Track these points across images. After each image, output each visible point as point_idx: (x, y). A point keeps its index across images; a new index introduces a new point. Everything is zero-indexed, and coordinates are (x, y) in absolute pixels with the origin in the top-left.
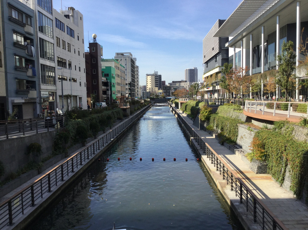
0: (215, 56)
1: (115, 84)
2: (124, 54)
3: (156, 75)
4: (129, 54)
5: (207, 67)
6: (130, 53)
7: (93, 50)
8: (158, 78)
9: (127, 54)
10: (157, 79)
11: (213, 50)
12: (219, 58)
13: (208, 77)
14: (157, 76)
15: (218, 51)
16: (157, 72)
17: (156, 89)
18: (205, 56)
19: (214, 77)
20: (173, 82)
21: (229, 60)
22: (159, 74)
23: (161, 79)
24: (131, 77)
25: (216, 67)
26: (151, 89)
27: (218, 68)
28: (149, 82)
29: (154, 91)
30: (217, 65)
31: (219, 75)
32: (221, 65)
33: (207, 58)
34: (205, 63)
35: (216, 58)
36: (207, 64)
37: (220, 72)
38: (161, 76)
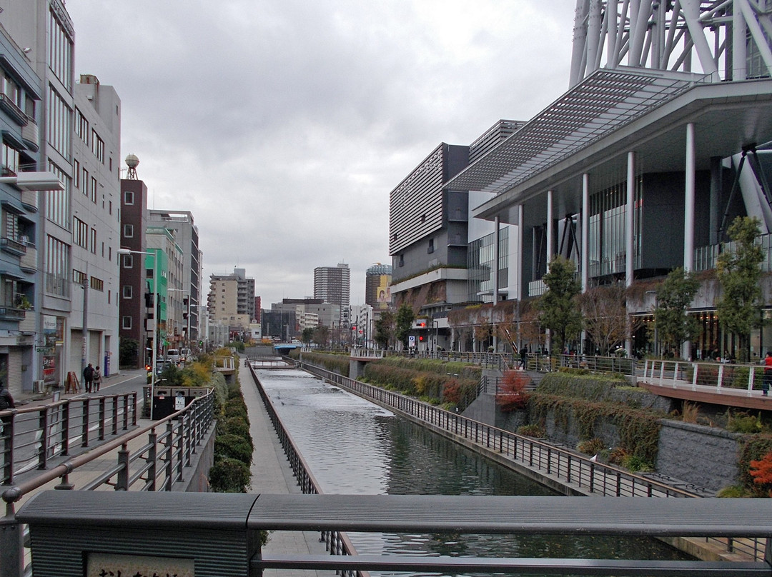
0: (430, 239)
1: (167, 301)
2: (171, 215)
3: (240, 279)
4: (186, 216)
5: (402, 264)
6: (188, 213)
8: (245, 288)
9: (183, 216)
10: (243, 292)
11: (423, 220)
12: (442, 244)
13: (404, 293)
14: (244, 283)
15: (440, 226)
16: (243, 270)
17: (242, 320)
18: (396, 235)
19: (424, 293)
20: (285, 301)
21: (469, 250)
22: (248, 276)
23: (253, 292)
24: (190, 283)
25: (434, 268)
26: (229, 318)
27: (440, 270)
28: (218, 299)
29: (236, 323)
30: (435, 262)
31: (442, 288)
32: (446, 263)
33: (406, 242)
34: (396, 254)
35: (431, 243)
36: (402, 259)
37: (443, 282)
38: (253, 281)
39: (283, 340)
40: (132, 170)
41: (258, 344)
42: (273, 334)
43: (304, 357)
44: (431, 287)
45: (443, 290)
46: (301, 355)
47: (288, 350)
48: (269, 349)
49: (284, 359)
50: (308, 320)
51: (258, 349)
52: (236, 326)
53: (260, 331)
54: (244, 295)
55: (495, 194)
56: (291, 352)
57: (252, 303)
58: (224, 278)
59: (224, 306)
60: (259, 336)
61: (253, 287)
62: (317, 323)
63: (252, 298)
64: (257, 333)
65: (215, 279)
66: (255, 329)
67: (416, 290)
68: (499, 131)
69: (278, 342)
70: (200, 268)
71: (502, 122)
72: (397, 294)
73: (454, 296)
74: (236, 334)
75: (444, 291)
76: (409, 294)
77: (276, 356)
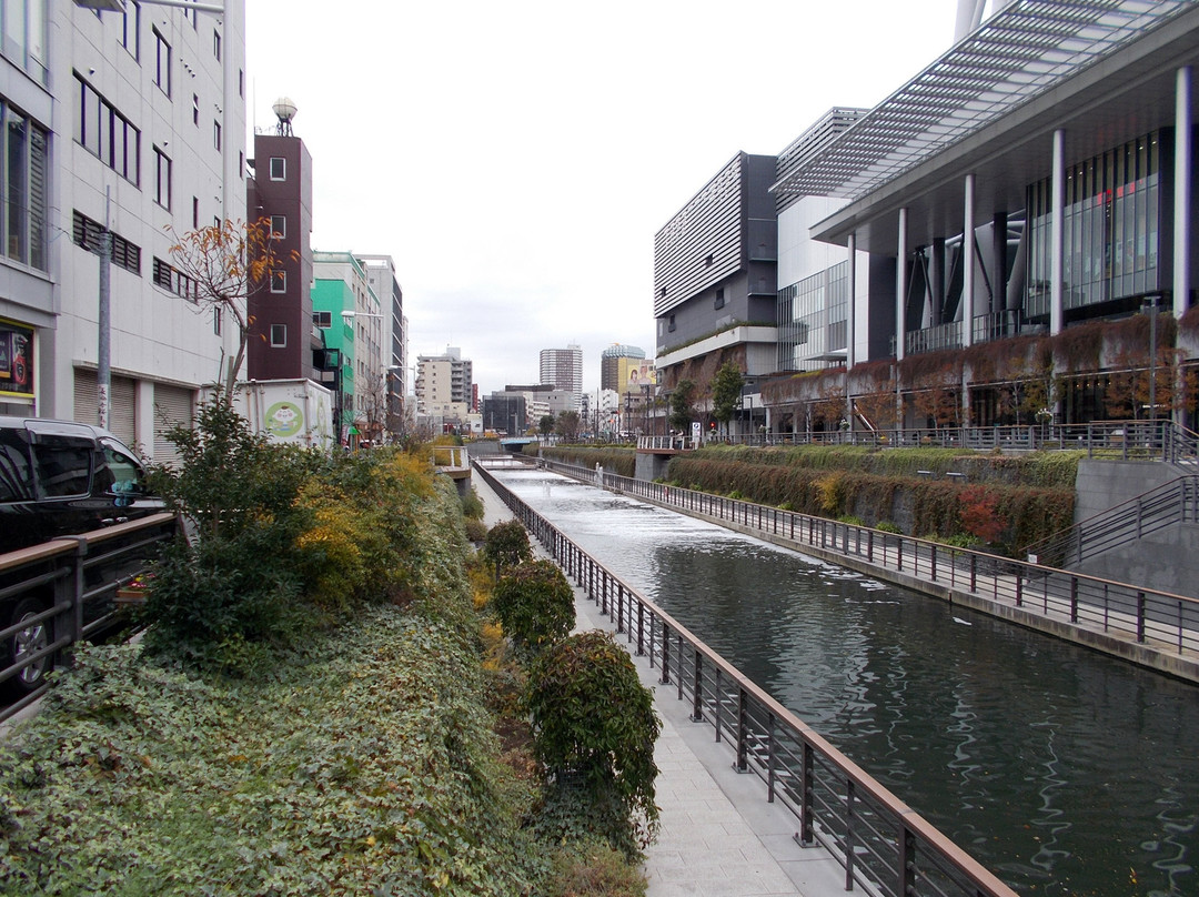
0: (718, 290)
1: (353, 364)
3: (454, 360)
5: (672, 330)
7: (278, 173)
8: (460, 372)
9: (379, 262)
10: (459, 376)
11: (710, 263)
12: (738, 298)
13: (678, 367)
14: (459, 365)
15: (738, 267)
16: (458, 350)
17: (458, 410)
18: (664, 290)
20: (508, 388)
21: (779, 301)
22: (463, 357)
23: (469, 377)
24: (392, 353)
25: (727, 328)
26: (442, 407)
27: (737, 330)
28: (428, 385)
29: (451, 415)
30: (727, 320)
31: (739, 355)
32: (745, 319)
33: (678, 297)
34: (664, 316)
35: (720, 294)
36: (672, 321)
37: (741, 346)
38: (470, 363)
39: (511, 434)
40: (285, 124)
41: (480, 440)
42: (499, 428)
43: (546, 454)
44: (722, 356)
45: (742, 358)
46: (541, 451)
47: (520, 445)
48: (493, 446)
49: (516, 458)
50: (537, 409)
51: (480, 445)
52: (451, 417)
53: (481, 423)
54: (459, 379)
55: (848, 201)
56: (524, 448)
57: (469, 390)
58: (434, 359)
59: (434, 394)
60: (480, 429)
61: (470, 370)
62: (548, 414)
63: (469, 383)
64: (478, 426)
65: (424, 361)
66: (475, 421)
67: (698, 361)
68: (831, 123)
69: (504, 436)
70: (404, 353)
71: (836, 110)
72: (666, 369)
73: (757, 365)
74: (451, 427)
75: (744, 359)
76: (687, 368)
77: (502, 454)
